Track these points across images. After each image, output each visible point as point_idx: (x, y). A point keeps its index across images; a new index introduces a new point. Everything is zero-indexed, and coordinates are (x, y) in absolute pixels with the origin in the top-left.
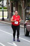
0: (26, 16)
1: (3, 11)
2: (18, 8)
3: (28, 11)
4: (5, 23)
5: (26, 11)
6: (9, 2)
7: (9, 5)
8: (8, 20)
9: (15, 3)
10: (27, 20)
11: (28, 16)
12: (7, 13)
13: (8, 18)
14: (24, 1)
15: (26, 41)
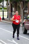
0: (24, 15)
1: (3, 11)
2: (17, 8)
3: (26, 11)
4: (5, 22)
5: (24, 11)
6: (9, 3)
7: (9, 6)
8: (8, 19)
9: (15, 4)
10: (25, 20)
11: (26, 15)
12: (7, 13)
13: (8, 17)
14: (22, 2)
15: (24, 38)
